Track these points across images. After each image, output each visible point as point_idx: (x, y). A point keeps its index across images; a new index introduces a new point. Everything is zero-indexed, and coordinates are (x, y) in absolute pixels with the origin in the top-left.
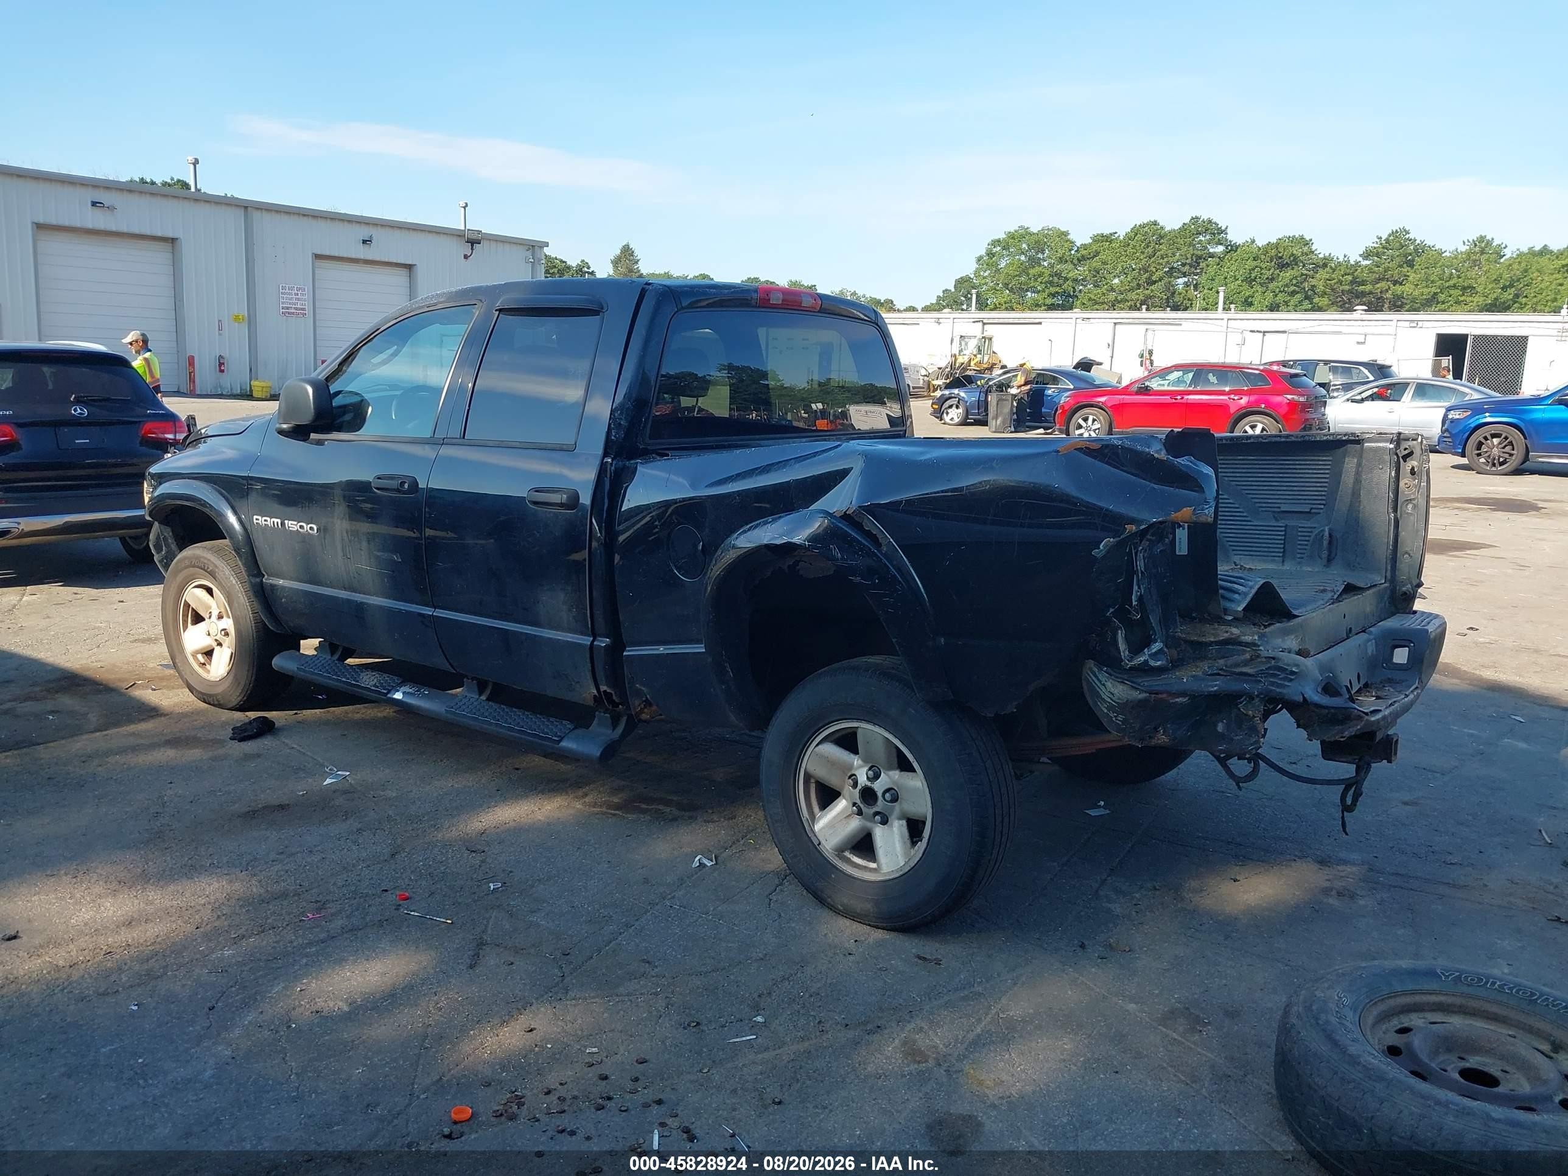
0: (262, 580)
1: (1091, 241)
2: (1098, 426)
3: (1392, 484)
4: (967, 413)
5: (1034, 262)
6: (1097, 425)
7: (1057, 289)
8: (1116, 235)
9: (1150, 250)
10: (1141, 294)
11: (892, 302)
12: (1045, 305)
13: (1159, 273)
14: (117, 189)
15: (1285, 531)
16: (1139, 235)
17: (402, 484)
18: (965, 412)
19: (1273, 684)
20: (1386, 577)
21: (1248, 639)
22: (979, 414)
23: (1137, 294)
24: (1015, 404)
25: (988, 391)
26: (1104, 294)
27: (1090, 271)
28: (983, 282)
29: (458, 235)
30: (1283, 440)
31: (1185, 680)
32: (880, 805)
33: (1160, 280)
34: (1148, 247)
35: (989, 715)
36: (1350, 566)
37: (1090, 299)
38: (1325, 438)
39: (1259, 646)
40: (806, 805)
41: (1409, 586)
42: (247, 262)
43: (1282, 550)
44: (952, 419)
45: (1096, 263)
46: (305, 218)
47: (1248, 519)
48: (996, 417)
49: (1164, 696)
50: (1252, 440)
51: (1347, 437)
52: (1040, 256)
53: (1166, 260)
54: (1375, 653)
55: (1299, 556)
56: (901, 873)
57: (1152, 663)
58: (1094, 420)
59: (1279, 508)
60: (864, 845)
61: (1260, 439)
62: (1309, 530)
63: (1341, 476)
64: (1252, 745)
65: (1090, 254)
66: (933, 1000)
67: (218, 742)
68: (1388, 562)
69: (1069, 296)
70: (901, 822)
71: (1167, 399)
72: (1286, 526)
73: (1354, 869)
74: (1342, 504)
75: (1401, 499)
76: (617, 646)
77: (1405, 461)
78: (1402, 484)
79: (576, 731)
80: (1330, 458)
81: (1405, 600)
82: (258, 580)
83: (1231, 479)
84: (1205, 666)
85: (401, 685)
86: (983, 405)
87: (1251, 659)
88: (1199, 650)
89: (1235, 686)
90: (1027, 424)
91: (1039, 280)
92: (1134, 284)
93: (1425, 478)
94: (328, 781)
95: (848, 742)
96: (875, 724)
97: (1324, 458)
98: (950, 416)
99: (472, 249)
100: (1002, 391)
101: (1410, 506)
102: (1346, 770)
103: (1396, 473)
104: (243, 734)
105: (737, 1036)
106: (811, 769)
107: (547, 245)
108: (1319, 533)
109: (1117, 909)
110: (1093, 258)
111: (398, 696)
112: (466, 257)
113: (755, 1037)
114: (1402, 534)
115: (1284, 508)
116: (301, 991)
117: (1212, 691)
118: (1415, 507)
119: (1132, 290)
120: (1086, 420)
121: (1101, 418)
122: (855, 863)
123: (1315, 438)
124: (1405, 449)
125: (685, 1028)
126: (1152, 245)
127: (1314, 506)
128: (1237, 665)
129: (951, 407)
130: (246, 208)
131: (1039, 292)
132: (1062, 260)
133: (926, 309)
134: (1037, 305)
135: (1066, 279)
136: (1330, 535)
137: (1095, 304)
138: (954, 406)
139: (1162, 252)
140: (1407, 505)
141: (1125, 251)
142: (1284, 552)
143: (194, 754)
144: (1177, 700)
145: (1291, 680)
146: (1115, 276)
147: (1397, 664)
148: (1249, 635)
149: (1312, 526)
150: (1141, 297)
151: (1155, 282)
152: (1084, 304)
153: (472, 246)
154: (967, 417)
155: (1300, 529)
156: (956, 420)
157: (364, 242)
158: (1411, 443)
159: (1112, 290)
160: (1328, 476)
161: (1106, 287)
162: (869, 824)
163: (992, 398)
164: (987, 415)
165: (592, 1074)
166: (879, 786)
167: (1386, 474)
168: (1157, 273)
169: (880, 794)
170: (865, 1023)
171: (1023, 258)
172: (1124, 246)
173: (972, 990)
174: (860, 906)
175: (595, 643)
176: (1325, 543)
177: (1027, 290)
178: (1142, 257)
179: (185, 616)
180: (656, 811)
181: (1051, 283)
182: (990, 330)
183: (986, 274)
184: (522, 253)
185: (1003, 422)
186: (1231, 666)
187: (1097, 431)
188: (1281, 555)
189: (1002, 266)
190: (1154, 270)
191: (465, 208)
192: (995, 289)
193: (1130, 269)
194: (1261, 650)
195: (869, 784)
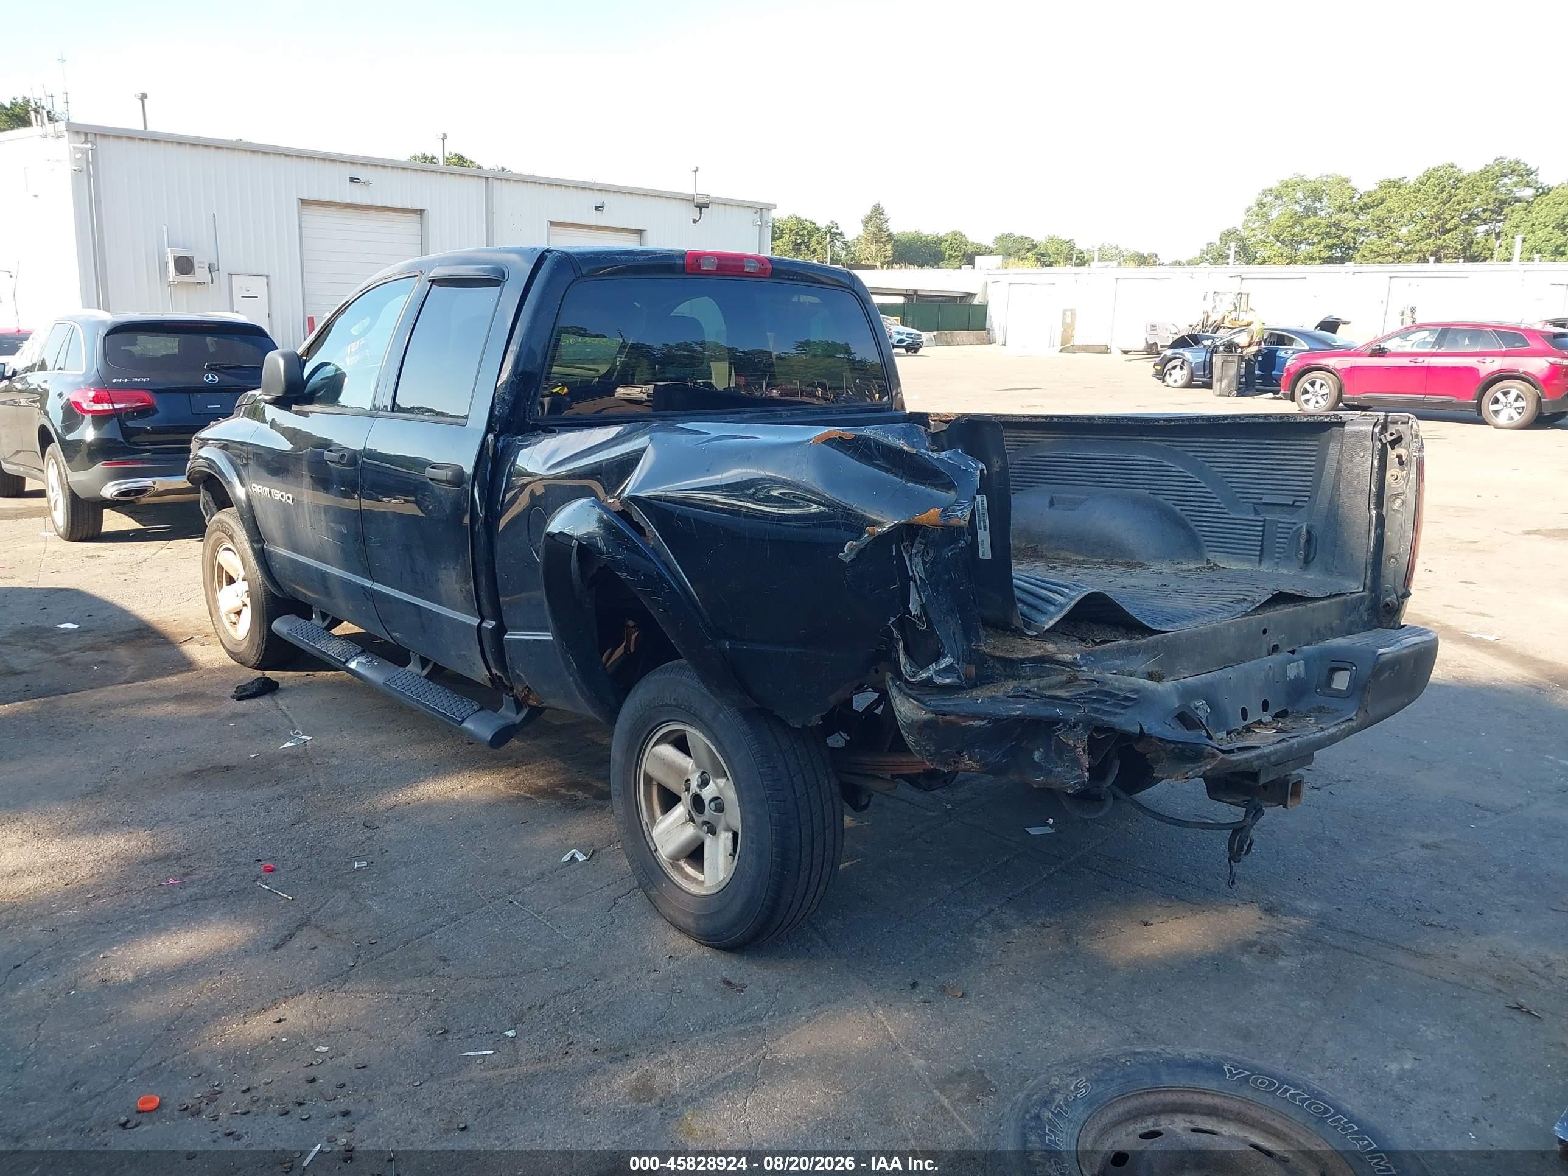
0: (263, 547)
1: (1376, 187)
2: (1327, 391)
3: (1375, 476)
4: (1192, 374)
5: (1310, 211)
6: (1325, 390)
7: (1335, 241)
8: (1406, 180)
9: (1445, 195)
10: (1429, 245)
11: (1156, 256)
12: (1320, 259)
13: (1456, 220)
14: (371, 165)
15: (1264, 526)
16: (1432, 179)
17: (343, 456)
18: (1189, 375)
19: (1096, 710)
20: (1365, 584)
21: (1068, 657)
22: (1204, 376)
23: (1427, 244)
24: (1244, 365)
25: (1214, 350)
26: (1388, 245)
27: (1373, 220)
28: (1251, 234)
29: (689, 200)
30: (1262, 421)
31: (979, 702)
32: (709, 813)
33: (1456, 227)
34: (1443, 191)
35: (796, 726)
36: (1328, 570)
37: (1372, 251)
38: (1306, 419)
39: (1081, 666)
40: (647, 807)
41: (1394, 596)
42: (487, 231)
43: (1259, 548)
44: (1175, 381)
45: (1380, 212)
46: (542, 186)
47: (1225, 511)
48: (1221, 380)
49: (953, 718)
50: (1229, 421)
51: (1329, 419)
52: (1318, 205)
53: (1463, 206)
54: (1303, 675)
55: (1276, 555)
56: (719, 889)
57: (938, 680)
58: (1322, 385)
59: (1261, 499)
60: (695, 854)
61: (1238, 420)
62: (1289, 526)
63: (1324, 463)
64: (1074, 779)
65: (1374, 202)
66: (707, 1031)
67: (219, 699)
68: (1369, 566)
69: (1349, 248)
70: (727, 834)
71: (1405, 362)
72: (1264, 521)
73: (1302, 922)
74: (1322, 500)
75: (1387, 493)
76: (500, 630)
77: (1393, 449)
78: (1388, 476)
79: (481, 713)
80: (1316, 443)
81: (1388, 612)
82: (260, 546)
83: (1212, 464)
84: (1010, 685)
85: (357, 655)
86: (1208, 367)
87: (1069, 681)
88: (1011, 667)
89: (1044, 711)
90: (1257, 387)
91: (1315, 231)
92: (1424, 233)
93: (1414, 469)
94: (288, 744)
95: (681, 744)
96: (696, 728)
97: (1310, 443)
98: (1173, 378)
99: (701, 214)
100: (1231, 352)
101: (1398, 501)
102: (1230, 812)
103: (1380, 461)
104: (244, 694)
105: (476, 1049)
106: (649, 770)
107: (774, 207)
108: (1297, 530)
109: (981, 944)
110: (1377, 206)
111: (353, 665)
112: (695, 221)
113: (492, 1052)
114: (1388, 534)
115: (1266, 499)
116: (104, 958)
117: (1014, 716)
118: (1403, 503)
119: (1422, 239)
120: (1313, 384)
121: (1330, 382)
122: (686, 873)
123: (1295, 419)
124: (1392, 434)
125: (430, 1035)
126: (1447, 190)
127: (1298, 498)
128: (1051, 687)
129: (1174, 368)
130: (487, 178)
131: (1314, 244)
132: (1341, 209)
133: (1190, 263)
134: (1312, 259)
135: (1345, 230)
136: (1308, 532)
137: (1378, 256)
138: (1178, 368)
139: (1459, 197)
140: (1395, 500)
141: (1416, 197)
142: (1261, 551)
143: (191, 710)
144: (972, 723)
145: (1125, 707)
146: (1402, 225)
147: (1335, 690)
148: (1068, 651)
149: (1293, 521)
150: (1432, 248)
151: (1450, 230)
152: (1364, 256)
153: (701, 210)
154: (1191, 379)
155: (1279, 525)
156: (1180, 382)
157: (597, 208)
158: (1400, 427)
159: (1398, 240)
160: (1313, 463)
161: (1390, 237)
162: (702, 834)
163: (1217, 360)
164: (1211, 377)
165: (303, 1074)
166: (708, 793)
167: (1365, 463)
168: (1452, 221)
169: (706, 802)
170: (615, 1050)
171: (1297, 207)
172: (1414, 192)
173: (759, 1024)
174: (682, 920)
175: (484, 625)
176: (1303, 541)
177: (1301, 243)
178: (1434, 204)
179: (220, 577)
180: (570, 799)
181: (1328, 233)
182: (1247, 287)
183: (1254, 226)
184: (750, 216)
185: (1229, 386)
186: (1044, 688)
187: (1325, 397)
188: (1258, 553)
189: (1274, 216)
190: (1449, 217)
191: (695, 172)
192: (1264, 242)
193: (1420, 216)
194: (1084, 671)
195: (698, 790)
